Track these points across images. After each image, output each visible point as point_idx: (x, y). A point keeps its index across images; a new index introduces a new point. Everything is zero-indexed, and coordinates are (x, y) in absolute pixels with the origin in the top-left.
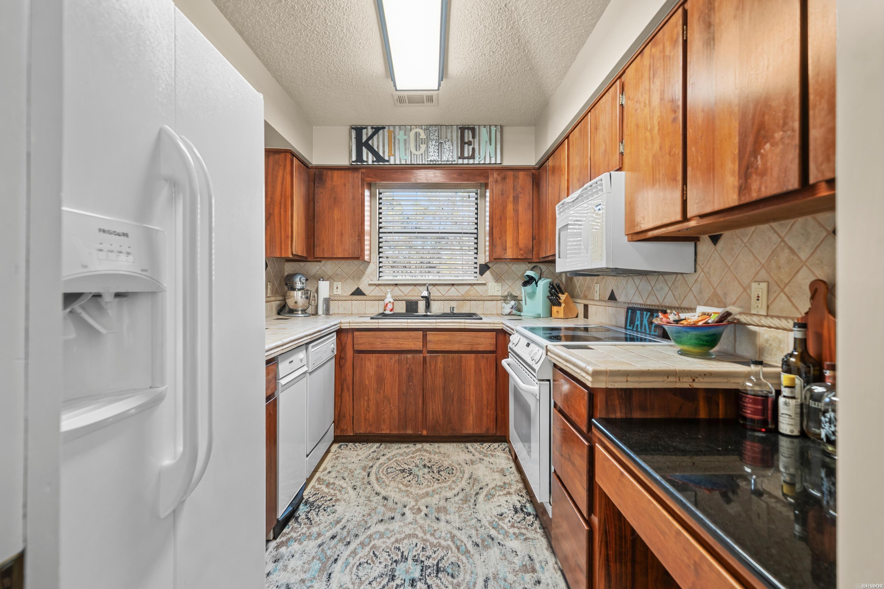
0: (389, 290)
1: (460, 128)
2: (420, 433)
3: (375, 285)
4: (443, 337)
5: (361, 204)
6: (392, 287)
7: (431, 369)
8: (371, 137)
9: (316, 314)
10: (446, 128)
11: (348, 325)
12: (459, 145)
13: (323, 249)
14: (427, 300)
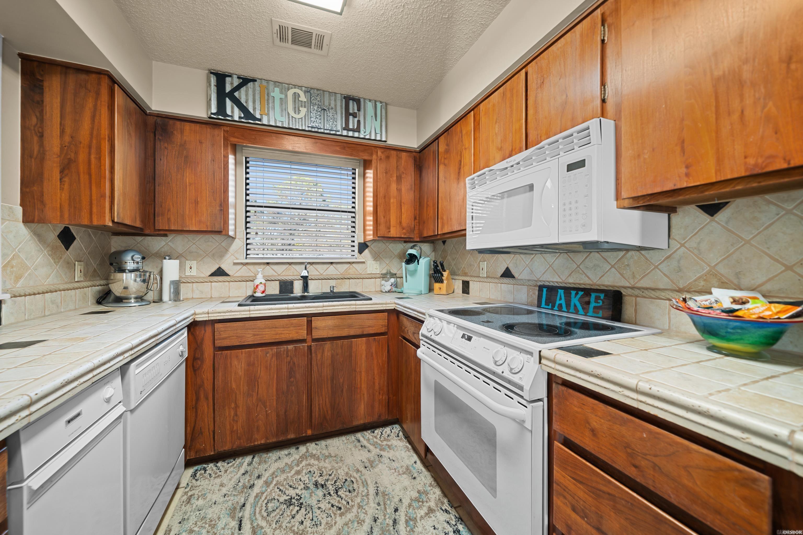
0: (259, 270)
1: (345, 98)
2: (304, 435)
3: (242, 264)
4: (330, 321)
5: (224, 167)
6: (262, 266)
7: (317, 360)
8: (238, 88)
9: (160, 300)
10: (330, 96)
11: (207, 315)
12: (344, 115)
13: (169, 220)
14: (305, 279)
